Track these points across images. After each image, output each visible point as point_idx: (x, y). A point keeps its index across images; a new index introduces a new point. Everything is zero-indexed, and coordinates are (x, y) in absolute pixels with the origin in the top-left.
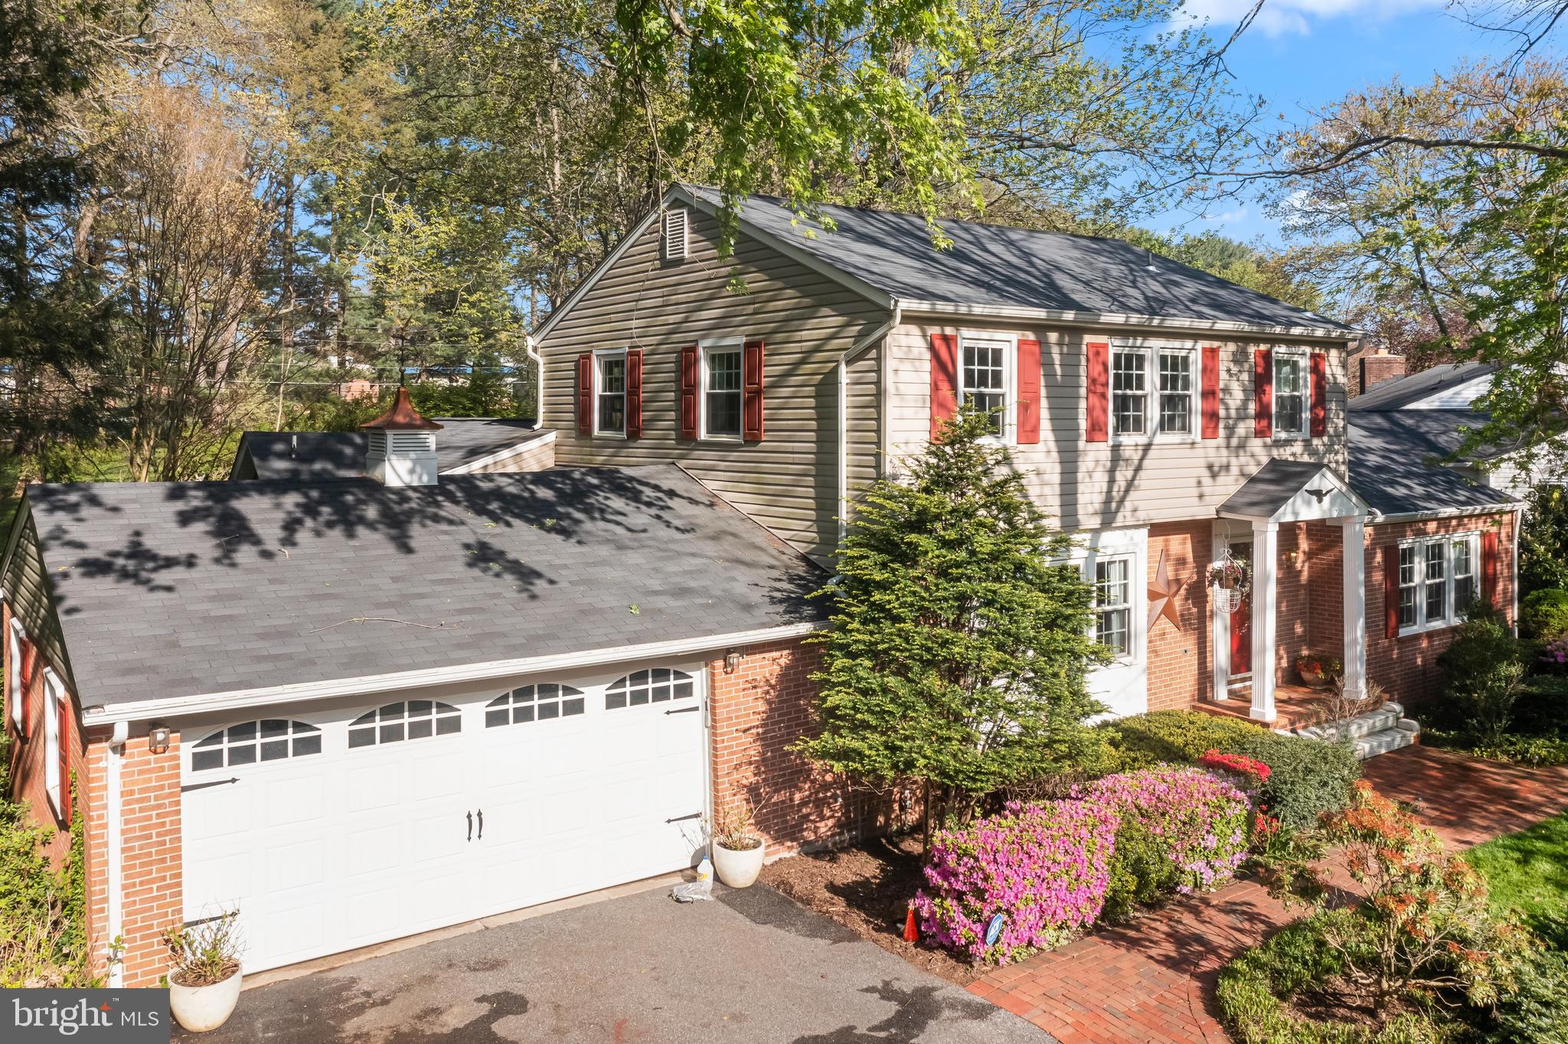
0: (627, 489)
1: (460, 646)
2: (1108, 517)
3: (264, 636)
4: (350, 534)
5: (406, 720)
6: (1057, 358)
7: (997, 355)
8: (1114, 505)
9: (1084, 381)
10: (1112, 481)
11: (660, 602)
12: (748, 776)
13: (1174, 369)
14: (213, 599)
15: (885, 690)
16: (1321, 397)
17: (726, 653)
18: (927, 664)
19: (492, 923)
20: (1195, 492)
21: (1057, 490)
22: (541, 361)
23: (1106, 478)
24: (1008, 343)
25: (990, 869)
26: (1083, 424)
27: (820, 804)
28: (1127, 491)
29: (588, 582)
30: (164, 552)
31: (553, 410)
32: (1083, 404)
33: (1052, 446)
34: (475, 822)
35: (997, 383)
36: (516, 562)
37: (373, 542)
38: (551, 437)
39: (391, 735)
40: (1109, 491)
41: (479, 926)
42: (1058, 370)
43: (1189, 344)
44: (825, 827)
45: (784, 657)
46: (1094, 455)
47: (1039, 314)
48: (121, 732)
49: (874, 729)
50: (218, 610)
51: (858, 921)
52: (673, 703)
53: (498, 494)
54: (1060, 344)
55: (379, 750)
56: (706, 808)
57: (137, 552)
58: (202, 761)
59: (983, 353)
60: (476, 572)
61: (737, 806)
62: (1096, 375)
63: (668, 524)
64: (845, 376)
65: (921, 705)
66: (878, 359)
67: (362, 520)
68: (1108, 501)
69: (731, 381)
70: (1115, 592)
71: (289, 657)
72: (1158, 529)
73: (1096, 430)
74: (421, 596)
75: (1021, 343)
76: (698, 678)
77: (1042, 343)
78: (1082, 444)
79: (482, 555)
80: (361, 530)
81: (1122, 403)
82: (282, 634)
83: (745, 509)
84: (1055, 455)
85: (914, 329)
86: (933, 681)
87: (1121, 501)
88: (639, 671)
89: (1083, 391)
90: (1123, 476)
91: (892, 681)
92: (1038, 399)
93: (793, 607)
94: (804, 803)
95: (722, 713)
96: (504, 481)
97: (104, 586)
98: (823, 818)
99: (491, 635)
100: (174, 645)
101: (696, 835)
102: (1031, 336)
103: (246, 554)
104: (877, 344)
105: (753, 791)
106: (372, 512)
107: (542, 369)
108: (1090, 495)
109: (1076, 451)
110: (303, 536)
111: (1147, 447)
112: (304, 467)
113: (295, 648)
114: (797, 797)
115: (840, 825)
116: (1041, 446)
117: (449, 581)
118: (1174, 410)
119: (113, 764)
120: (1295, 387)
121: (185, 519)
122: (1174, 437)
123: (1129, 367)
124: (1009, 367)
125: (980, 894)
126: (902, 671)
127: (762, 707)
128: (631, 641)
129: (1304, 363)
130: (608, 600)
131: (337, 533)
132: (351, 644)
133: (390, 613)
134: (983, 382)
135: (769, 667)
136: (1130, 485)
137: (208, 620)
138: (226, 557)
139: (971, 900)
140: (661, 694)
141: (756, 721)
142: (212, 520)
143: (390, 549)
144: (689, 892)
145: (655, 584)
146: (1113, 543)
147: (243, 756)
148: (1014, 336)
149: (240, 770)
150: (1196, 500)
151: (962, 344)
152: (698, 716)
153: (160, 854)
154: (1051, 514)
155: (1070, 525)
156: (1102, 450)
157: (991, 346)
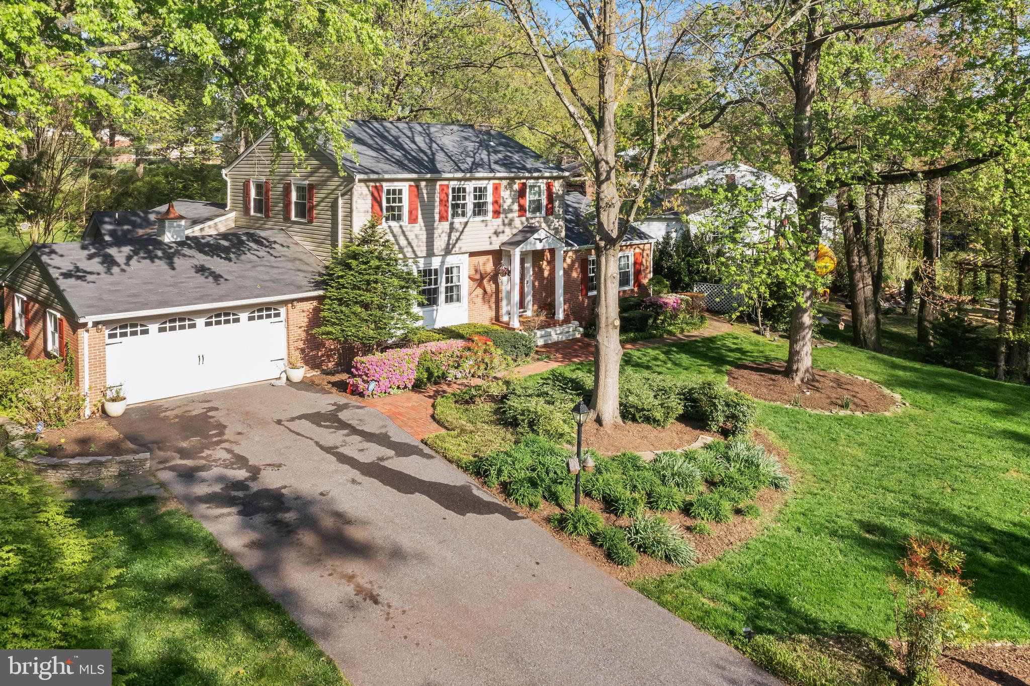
0: (258, 241)
1: (196, 299)
2: (448, 251)
3: (130, 296)
4: (153, 262)
5: (177, 324)
6: (425, 192)
7: (400, 192)
8: (451, 246)
9: (437, 199)
10: (450, 237)
11: (268, 284)
12: (301, 345)
13: (480, 193)
14: (109, 284)
15: (342, 312)
16: (550, 199)
17: (292, 301)
18: (356, 303)
19: (207, 392)
20: (489, 240)
21: (425, 244)
22: (229, 180)
23: (447, 237)
24: (405, 187)
25: (370, 367)
26: (437, 217)
27: (329, 356)
28: (457, 241)
29: (243, 277)
30: (87, 270)
31: (234, 201)
32: (437, 210)
33: (422, 224)
34: (201, 358)
35: (400, 200)
36: (214, 272)
37: (161, 264)
38: (233, 215)
39: (172, 329)
40: (449, 240)
41: (203, 393)
42: (426, 199)
43: (486, 182)
44: (330, 365)
45: (315, 303)
46: (442, 228)
47: (414, 176)
48: (90, 325)
49: (338, 325)
50: (113, 288)
51: (334, 390)
52: (273, 319)
53: (208, 244)
54: (426, 186)
55: (168, 333)
56: (285, 356)
57: (78, 269)
58: (111, 336)
59: (394, 191)
60: (198, 275)
61: (297, 355)
62: (443, 196)
63: (272, 255)
64: (340, 201)
65: (352, 316)
66: (351, 195)
67: (157, 257)
68: (448, 244)
69: (303, 198)
70: (455, 279)
71: (139, 302)
72: (472, 254)
73: (443, 218)
74: (181, 283)
75: (410, 186)
76: (282, 311)
77: (418, 187)
78: (436, 224)
79: (201, 270)
80: (156, 260)
81: (455, 206)
82: (135, 296)
83: (308, 248)
84: (424, 228)
85: (362, 184)
86: (358, 309)
87: (454, 245)
88: (260, 308)
89: (437, 205)
90: (454, 236)
91: (344, 309)
92: (417, 209)
93: (318, 285)
94: (323, 356)
95: (291, 322)
96: (210, 239)
97: (72, 281)
98: (330, 361)
99: (207, 295)
100: (101, 299)
101: (281, 365)
102: (412, 183)
103: (115, 270)
104: (351, 190)
105: (303, 350)
106: (160, 253)
107: (229, 184)
108: (440, 244)
109: (434, 227)
110: (133, 262)
111: (466, 223)
112: (119, 228)
113: (140, 300)
114: (320, 354)
115: (337, 365)
116: (418, 227)
117: (190, 278)
118: (479, 209)
119: (86, 335)
120: (540, 196)
121: (90, 257)
122: (479, 218)
123: (459, 193)
124: (405, 195)
125: (366, 375)
126: (347, 306)
127: (306, 320)
128: (256, 297)
129: (543, 187)
130: (249, 283)
131: (148, 261)
132: (159, 298)
133: (171, 289)
134: (394, 201)
135: (309, 306)
136: (458, 239)
137: (110, 291)
138: (109, 271)
139: (364, 377)
140: (269, 316)
141: (304, 324)
143: (167, 267)
144: (278, 384)
145: (267, 277)
146: (451, 260)
147: (124, 335)
148: (407, 184)
149: (123, 339)
150: (489, 243)
151: (385, 189)
152: (283, 324)
153: (99, 364)
154: (422, 251)
155: (430, 253)
156: (445, 225)
157: (397, 188)
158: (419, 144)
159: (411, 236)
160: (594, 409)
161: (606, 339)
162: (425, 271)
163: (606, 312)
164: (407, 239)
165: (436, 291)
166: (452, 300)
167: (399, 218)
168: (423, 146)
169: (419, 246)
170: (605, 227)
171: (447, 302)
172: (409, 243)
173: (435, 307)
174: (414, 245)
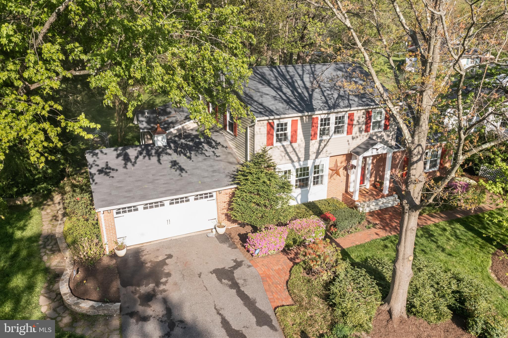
0: (210, 142)
1: (162, 193)
3: (126, 191)
4: (149, 159)
5: (154, 205)
7: (286, 124)
8: (320, 151)
10: (320, 145)
11: (206, 180)
12: (225, 212)
13: (339, 120)
14: (118, 182)
19: (173, 239)
21: (303, 152)
23: (318, 145)
24: (289, 121)
28: (324, 147)
29: (192, 174)
30: (112, 167)
34: (169, 221)
35: (286, 129)
39: (151, 207)
40: (319, 148)
41: (170, 239)
43: (344, 113)
51: (239, 244)
52: (209, 199)
55: (149, 210)
56: (216, 217)
57: (107, 167)
58: (118, 213)
59: (282, 124)
61: (223, 217)
63: (215, 154)
64: (248, 130)
66: (254, 128)
67: (152, 155)
68: (318, 150)
70: (320, 172)
71: (130, 197)
73: (314, 136)
74: (157, 180)
75: (293, 121)
76: (214, 194)
81: (323, 129)
82: (130, 191)
83: (234, 150)
87: (322, 150)
90: (323, 145)
95: (219, 201)
100: (110, 194)
101: (215, 223)
104: (253, 126)
105: (226, 214)
106: (154, 152)
108: (313, 149)
109: (309, 143)
113: (131, 194)
116: (297, 143)
117: (164, 175)
118: (339, 130)
119: (102, 215)
121: (117, 156)
122: (338, 136)
123: (325, 122)
124: (289, 126)
132: (142, 193)
133: (150, 185)
136: (325, 145)
140: (207, 197)
141: (227, 201)
142: (123, 156)
143: (156, 162)
144: (211, 235)
145: (206, 175)
146: (319, 161)
149: (124, 214)
151: (276, 123)
152: (215, 201)
153: (112, 229)
155: (307, 157)
156: (316, 141)
157: (284, 122)
158: (306, 83)
160: (389, 304)
161: (401, 267)
163: (404, 251)
165: (307, 179)
166: (317, 183)
167: (285, 140)
168: (308, 85)
169: (300, 151)
170: (412, 194)
171: (314, 184)
173: (307, 188)
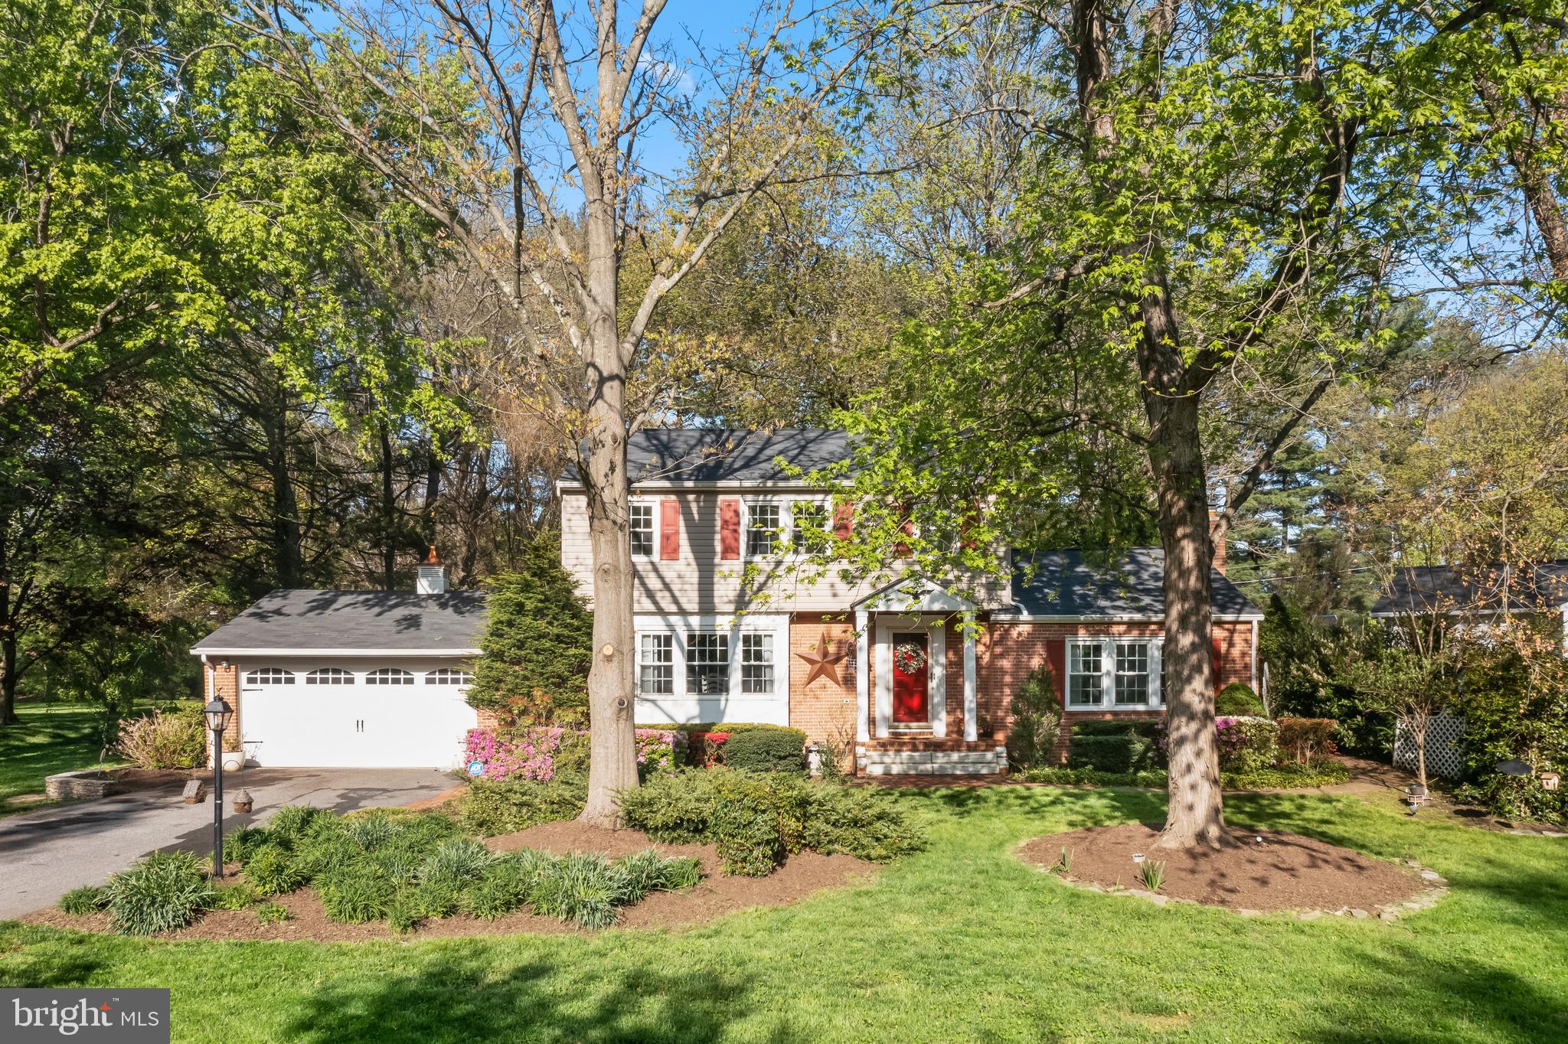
2: (743, 606)
5: (330, 675)
6: (695, 510)
8: (747, 597)
9: (718, 523)
10: (746, 583)
20: (829, 593)
21: (696, 587)
23: (740, 582)
24: (655, 502)
26: (718, 548)
28: (760, 590)
32: (718, 537)
33: (691, 556)
34: (360, 724)
35: (648, 524)
39: (325, 681)
40: (743, 590)
42: (696, 517)
43: (820, 497)
46: (729, 568)
54: (698, 501)
58: (251, 681)
59: (637, 509)
62: (727, 517)
70: (765, 656)
72: (800, 618)
73: (729, 551)
77: (682, 501)
78: (717, 560)
81: (755, 536)
87: (754, 596)
89: (718, 528)
90: (755, 581)
92: (677, 533)
102: (673, 498)
108: (725, 590)
109: (713, 565)
111: (779, 563)
113: (281, 639)
116: (682, 561)
124: (656, 518)
134: (637, 525)
136: (762, 586)
142: (322, 602)
146: (755, 623)
147: (265, 681)
148: (658, 498)
149: (264, 686)
150: (831, 599)
154: (691, 601)
155: (707, 608)
156: (736, 565)
157: (642, 505)
159: (669, 575)
162: (703, 638)
164: (661, 577)
165: (724, 670)
166: (757, 687)
167: (648, 551)
169: (684, 592)
171: (745, 690)
172: (667, 587)
173: (723, 697)
174: (675, 587)
